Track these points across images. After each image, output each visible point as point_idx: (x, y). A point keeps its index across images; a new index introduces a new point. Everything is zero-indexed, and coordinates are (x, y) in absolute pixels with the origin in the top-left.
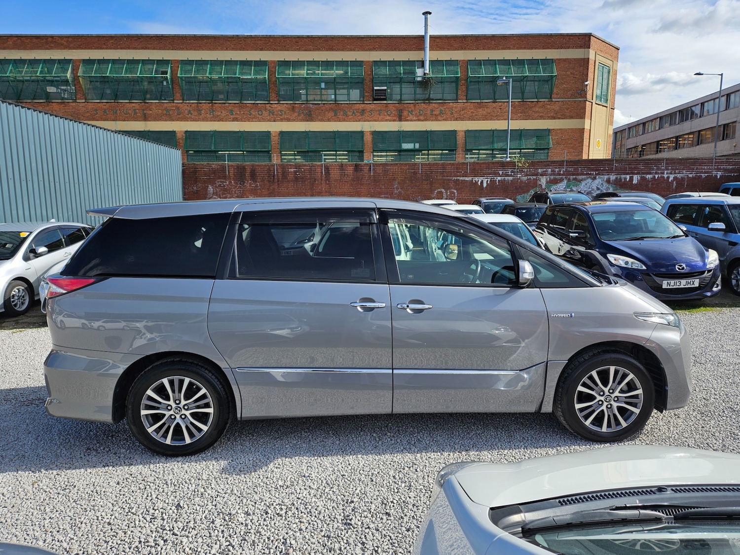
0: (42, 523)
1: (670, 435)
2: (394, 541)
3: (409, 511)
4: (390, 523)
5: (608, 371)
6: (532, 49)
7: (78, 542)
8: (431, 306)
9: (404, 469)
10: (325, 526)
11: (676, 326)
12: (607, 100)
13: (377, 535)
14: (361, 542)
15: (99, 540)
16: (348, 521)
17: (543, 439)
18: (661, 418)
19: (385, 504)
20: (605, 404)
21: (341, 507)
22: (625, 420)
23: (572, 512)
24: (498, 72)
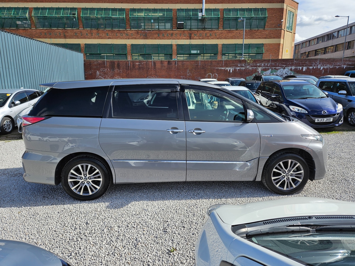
0: (24, 231)
1: (316, 192)
2: (187, 239)
3: (194, 226)
4: (185, 231)
5: (288, 162)
6: (256, 3)
7: (41, 239)
8: (205, 131)
9: (191, 207)
10: (155, 232)
11: (321, 141)
12: (292, 29)
13: (179, 236)
14: (172, 240)
15: (51, 239)
16: (166, 230)
17: (256, 193)
18: (312, 184)
19: (183, 223)
20: (286, 177)
21: (162, 224)
22: (295, 185)
23: (269, 228)
24: (239, 15)
